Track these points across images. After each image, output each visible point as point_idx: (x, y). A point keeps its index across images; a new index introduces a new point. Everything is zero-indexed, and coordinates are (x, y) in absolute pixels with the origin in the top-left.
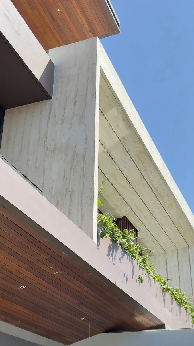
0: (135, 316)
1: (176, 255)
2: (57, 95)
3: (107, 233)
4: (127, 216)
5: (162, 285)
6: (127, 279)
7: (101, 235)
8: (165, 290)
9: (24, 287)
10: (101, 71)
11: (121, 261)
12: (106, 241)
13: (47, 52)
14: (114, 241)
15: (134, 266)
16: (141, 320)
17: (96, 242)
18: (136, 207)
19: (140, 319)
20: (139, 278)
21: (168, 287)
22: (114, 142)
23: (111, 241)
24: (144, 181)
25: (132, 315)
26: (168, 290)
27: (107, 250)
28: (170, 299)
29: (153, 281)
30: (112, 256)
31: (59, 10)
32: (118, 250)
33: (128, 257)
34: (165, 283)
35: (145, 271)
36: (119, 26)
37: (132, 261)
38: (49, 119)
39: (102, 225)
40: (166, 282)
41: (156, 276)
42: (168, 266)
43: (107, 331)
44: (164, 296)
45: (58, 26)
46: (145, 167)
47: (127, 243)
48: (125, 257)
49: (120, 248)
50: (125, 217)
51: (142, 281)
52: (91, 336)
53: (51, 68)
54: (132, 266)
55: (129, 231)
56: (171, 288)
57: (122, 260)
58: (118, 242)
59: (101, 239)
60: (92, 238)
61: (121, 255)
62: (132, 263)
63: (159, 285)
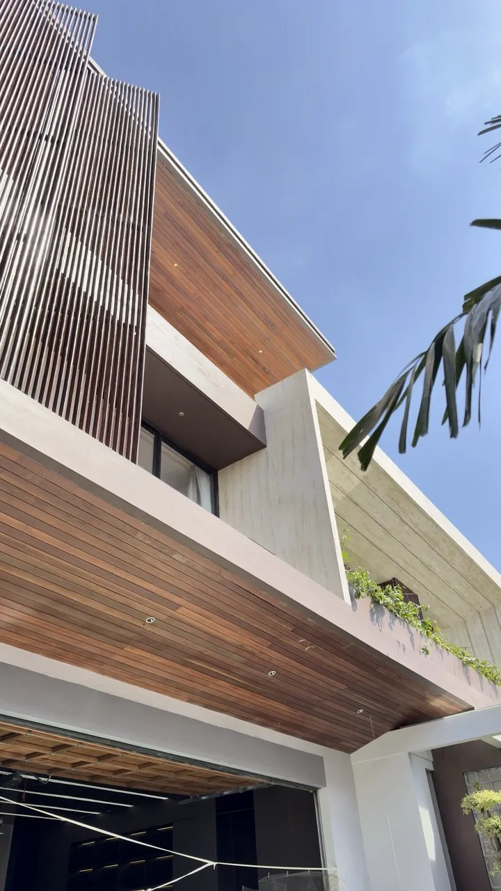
0: (427, 698)
1: (479, 621)
2: (272, 441)
3: (363, 591)
4: (396, 578)
5: (461, 659)
6: (404, 649)
7: (355, 596)
8: (466, 664)
9: (273, 673)
10: (317, 404)
11: (391, 629)
12: (365, 602)
13: (253, 397)
14: (376, 602)
15: (412, 635)
16: (438, 706)
17: (350, 604)
18: (407, 563)
19: (437, 703)
20: (423, 649)
21: (469, 659)
22: (353, 484)
23: (372, 603)
24: (407, 527)
25: (424, 699)
26: (470, 663)
27: (369, 614)
28: (477, 675)
29: (445, 653)
30: (377, 621)
31: (261, 351)
32: (384, 614)
33: (400, 623)
34: (464, 655)
35: (430, 641)
36: (333, 352)
37: (408, 627)
38: (268, 470)
39: (353, 583)
40: (465, 652)
41: (448, 646)
42: (472, 638)
43: (397, 727)
44: (466, 673)
45: (264, 369)
46: (402, 508)
47: (392, 601)
48: (397, 622)
49: (386, 611)
50: (394, 579)
51: (427, 653)
52: (377, 736)
53: (260, 414)
54: (409, 635)
55: (393, 588)
56: (474, 659)
57: (393, 627)
58: (381, 602)
59: (357, 601)
60: (343, 599)
61: (389, 621)
62: (410, 632)
63: (456, 658)
